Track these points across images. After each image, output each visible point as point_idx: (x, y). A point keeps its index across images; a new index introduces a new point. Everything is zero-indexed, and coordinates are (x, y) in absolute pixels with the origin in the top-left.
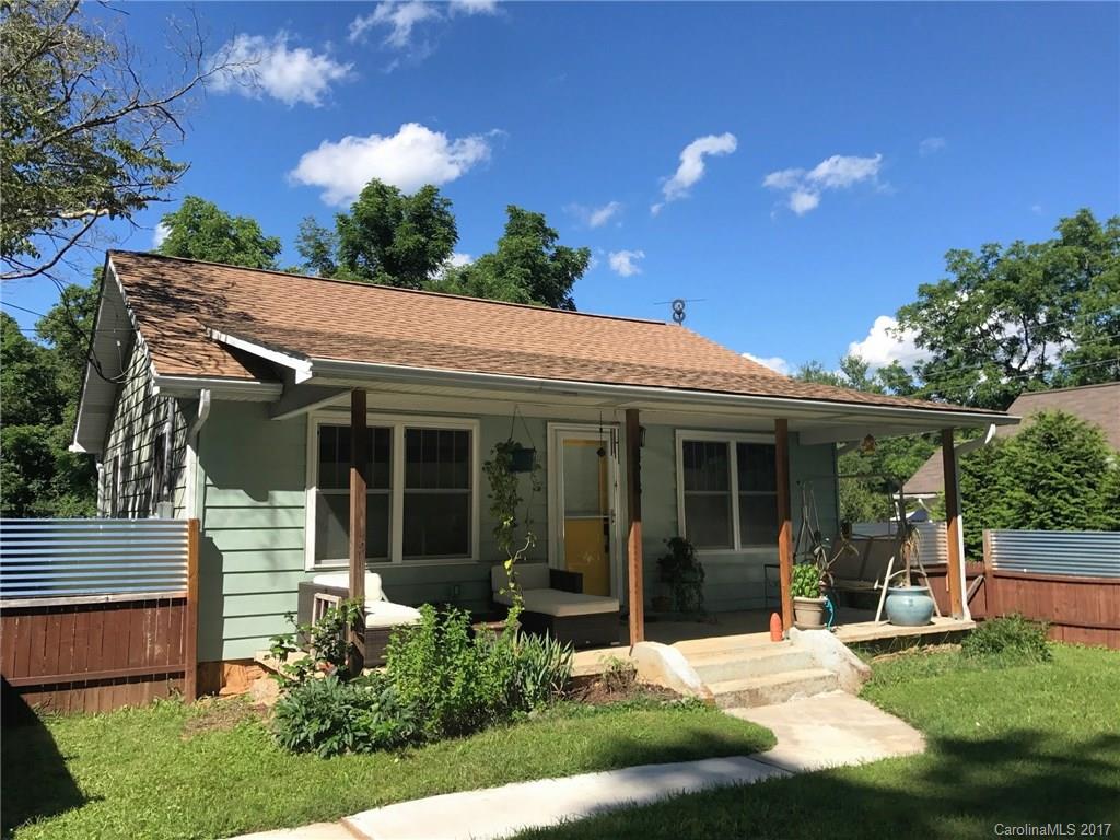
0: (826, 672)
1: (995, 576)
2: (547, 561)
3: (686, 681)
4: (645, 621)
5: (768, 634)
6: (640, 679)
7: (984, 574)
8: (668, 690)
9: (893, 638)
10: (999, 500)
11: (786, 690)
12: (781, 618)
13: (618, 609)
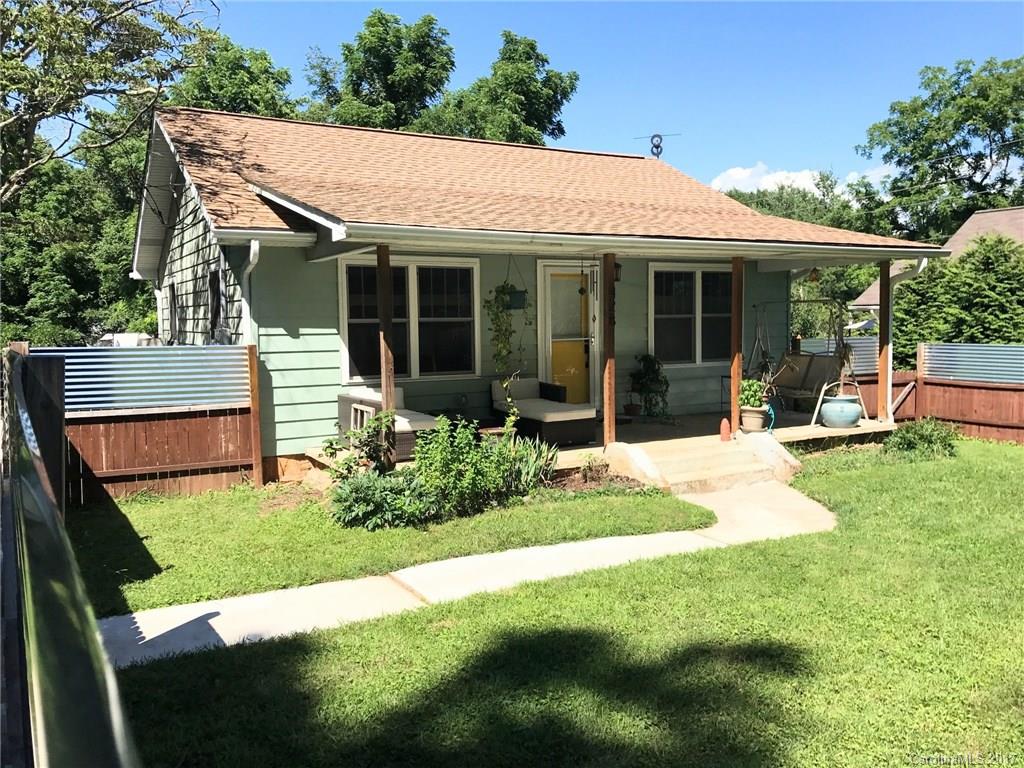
0: (764, 466)
1: (926, 383)
2: (537, 377)
3: (648, 474)
4: (616, 424)
5: (718, 436)
6: (612, 471)
7: (916, 381)
8: (633, 480)
9: (824, 438)
10: (937, 316)
11: (730, 480)
12: (730, 423)
13: (594, 416)
